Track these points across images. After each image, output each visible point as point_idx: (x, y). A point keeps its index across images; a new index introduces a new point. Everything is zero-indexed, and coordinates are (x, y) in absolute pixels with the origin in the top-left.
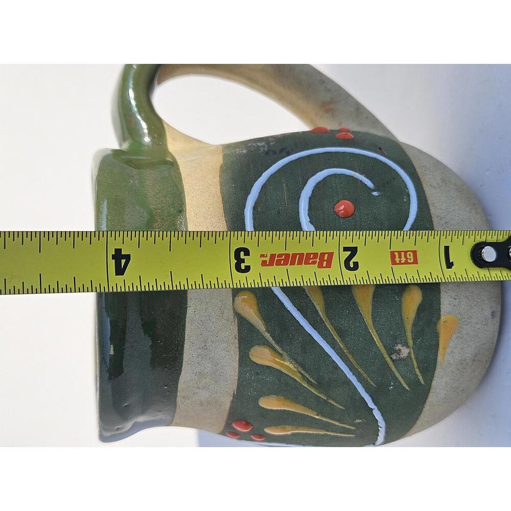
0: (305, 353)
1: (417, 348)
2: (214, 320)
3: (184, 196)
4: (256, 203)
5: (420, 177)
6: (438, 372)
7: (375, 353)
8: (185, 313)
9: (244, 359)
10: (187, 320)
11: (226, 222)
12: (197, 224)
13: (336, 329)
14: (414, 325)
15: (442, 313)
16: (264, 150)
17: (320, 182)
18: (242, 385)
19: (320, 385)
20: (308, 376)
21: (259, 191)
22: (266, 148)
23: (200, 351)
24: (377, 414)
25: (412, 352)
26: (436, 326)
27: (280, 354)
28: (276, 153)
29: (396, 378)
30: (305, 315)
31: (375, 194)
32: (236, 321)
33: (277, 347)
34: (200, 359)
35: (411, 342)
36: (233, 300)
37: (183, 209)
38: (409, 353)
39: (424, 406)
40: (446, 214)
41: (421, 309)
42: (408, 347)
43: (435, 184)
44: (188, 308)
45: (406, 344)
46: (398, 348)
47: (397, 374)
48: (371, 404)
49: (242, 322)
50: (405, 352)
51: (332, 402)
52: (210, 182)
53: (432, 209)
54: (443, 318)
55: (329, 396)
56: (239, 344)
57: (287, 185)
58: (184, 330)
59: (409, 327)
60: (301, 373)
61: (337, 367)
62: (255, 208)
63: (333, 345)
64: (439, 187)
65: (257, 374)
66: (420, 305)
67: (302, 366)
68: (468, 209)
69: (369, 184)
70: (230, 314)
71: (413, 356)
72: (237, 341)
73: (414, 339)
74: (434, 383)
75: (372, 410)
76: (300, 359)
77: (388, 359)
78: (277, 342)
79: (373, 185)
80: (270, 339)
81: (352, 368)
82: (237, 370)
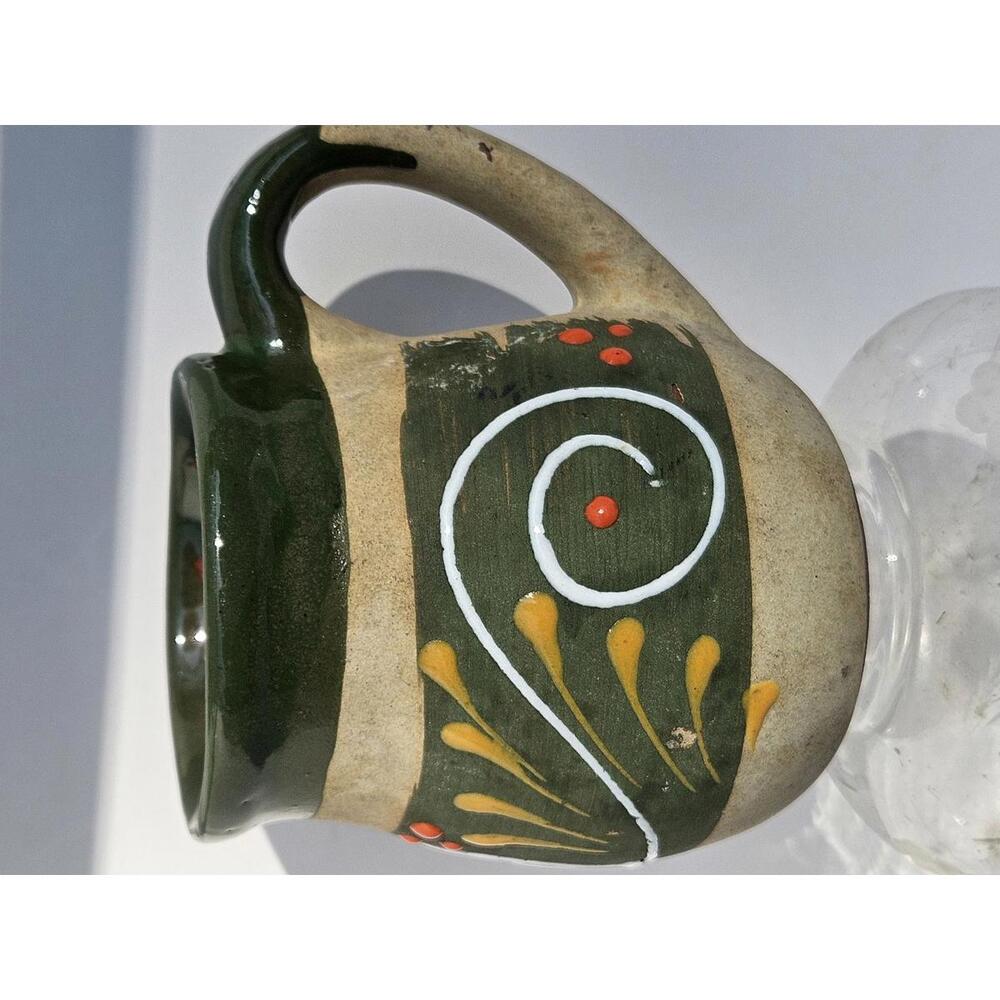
0: (530, 737)
1: (708, 732)
2: (387, 682)
3: (344, 478)
4: (459, 498)
5: (737, 442)
6: (745, 765)
7: (640, 739)
8: (342, 670)
9: (433, 742)
10: (345, 681)
11: (411, 527)
12: (364, 530)
13: (578, 703)
14: (706, 698)
15: (752, 679)
16: (476, 387)
17: (565, 462)
18: (428, 776)
19: (550, 784)
20: (532, 770)
21: (465, 475)
22: (480, 381)
23: (363, 726)
24: (643, 824)
25: (700, 738)
26: (741, 699)
27: (489, 736)
28: (496, 397)
29: (674, 776)
30: (530, 682)
31: (655, 484)
32: (422, 685)
33: (485, 727)
34: (364, 737)
35: (698, 724)
36: (418, 654)
37: (341, 502)
38: (697, 741)
39: (721, 813)
40: (774, 512)
41: (717, 674)
42: (694, 731)
43: (761, 456)
44: (347, 664)
45: (690, 727)
46: (677, 733)
47: (675, 770)
48: (633, 811)
49: (431, 688)
50: (689, 738)
51: (570, 807)
52: (385, 451)
53: (750, 507)
54: (753, 686)
55: (566, 800)
56: (427, 719)
57: (510, 467)
58: (340, 696)
59: (695, 702)
60: (521, 765)
61: (578, 759)
62: (457, 506)
63: (574, 726)
64: (768, 460)
65: (453, 763)
66: (716, 667)
67: (525, 756)
68: (816, 496)
69: (646, 465)
70: (412, 674)
71: (701, 744)
72: (422, 715)
73: (706, 718)
74: (738, 781)
75: (634, 819)
76: (520, 745)
77: (661, 749)
78: (486, 720)
79: (652, 467)
80: (474, 715)
81: (602, 761)
82: (421, 756)
